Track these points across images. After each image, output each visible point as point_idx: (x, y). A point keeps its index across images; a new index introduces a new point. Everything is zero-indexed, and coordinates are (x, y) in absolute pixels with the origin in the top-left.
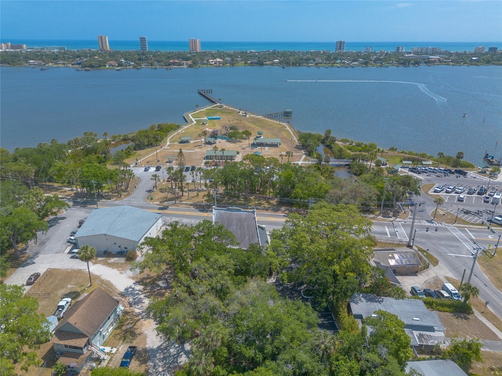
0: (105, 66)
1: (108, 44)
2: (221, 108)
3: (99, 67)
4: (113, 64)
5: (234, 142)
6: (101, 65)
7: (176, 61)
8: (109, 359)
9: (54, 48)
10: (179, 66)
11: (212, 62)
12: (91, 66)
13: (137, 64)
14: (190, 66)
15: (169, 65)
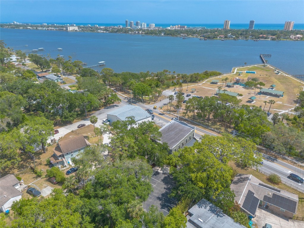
0: (217, 38)
1: (229, 26)
2: (264, 66)
3: (213, 38)
4: (221, 37)
5: (248, 89)
6: (215, 37)
7: (265, 36)
8: (68, 167)
9: (199, 28)
10: (265, 39)
11: (292, 37)
12: (209, 38)
13: (237, 37)
14: (273, 39)
15: (258, 38)
